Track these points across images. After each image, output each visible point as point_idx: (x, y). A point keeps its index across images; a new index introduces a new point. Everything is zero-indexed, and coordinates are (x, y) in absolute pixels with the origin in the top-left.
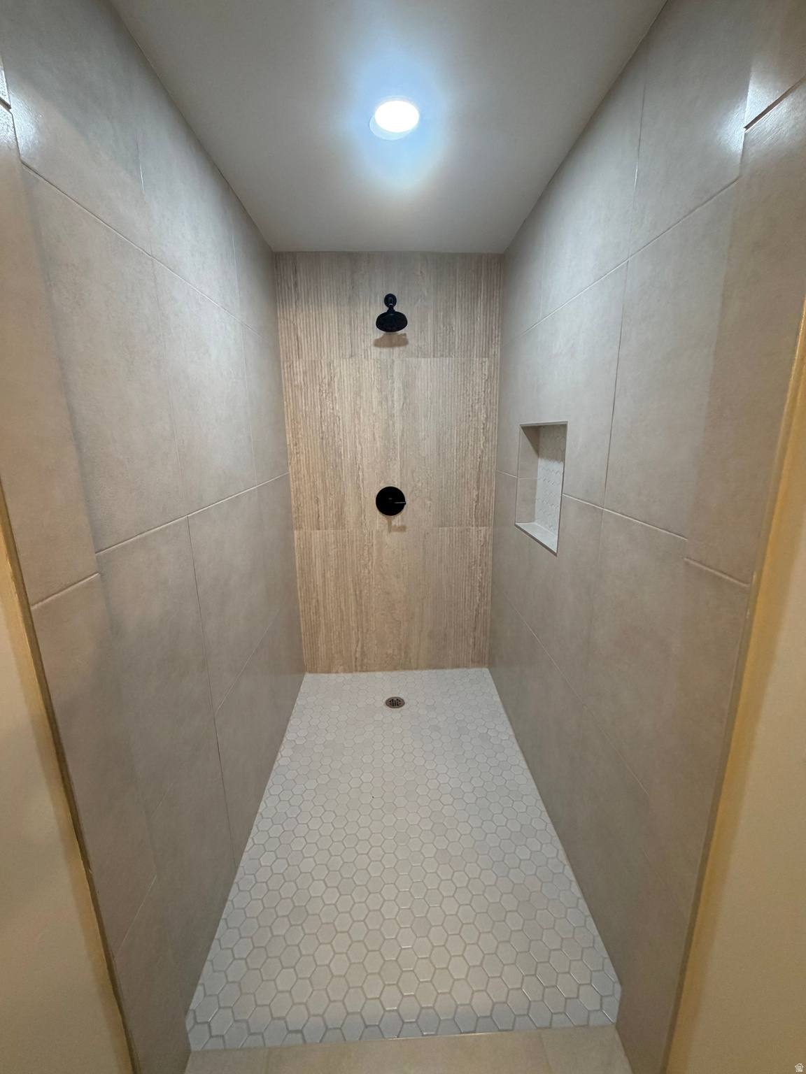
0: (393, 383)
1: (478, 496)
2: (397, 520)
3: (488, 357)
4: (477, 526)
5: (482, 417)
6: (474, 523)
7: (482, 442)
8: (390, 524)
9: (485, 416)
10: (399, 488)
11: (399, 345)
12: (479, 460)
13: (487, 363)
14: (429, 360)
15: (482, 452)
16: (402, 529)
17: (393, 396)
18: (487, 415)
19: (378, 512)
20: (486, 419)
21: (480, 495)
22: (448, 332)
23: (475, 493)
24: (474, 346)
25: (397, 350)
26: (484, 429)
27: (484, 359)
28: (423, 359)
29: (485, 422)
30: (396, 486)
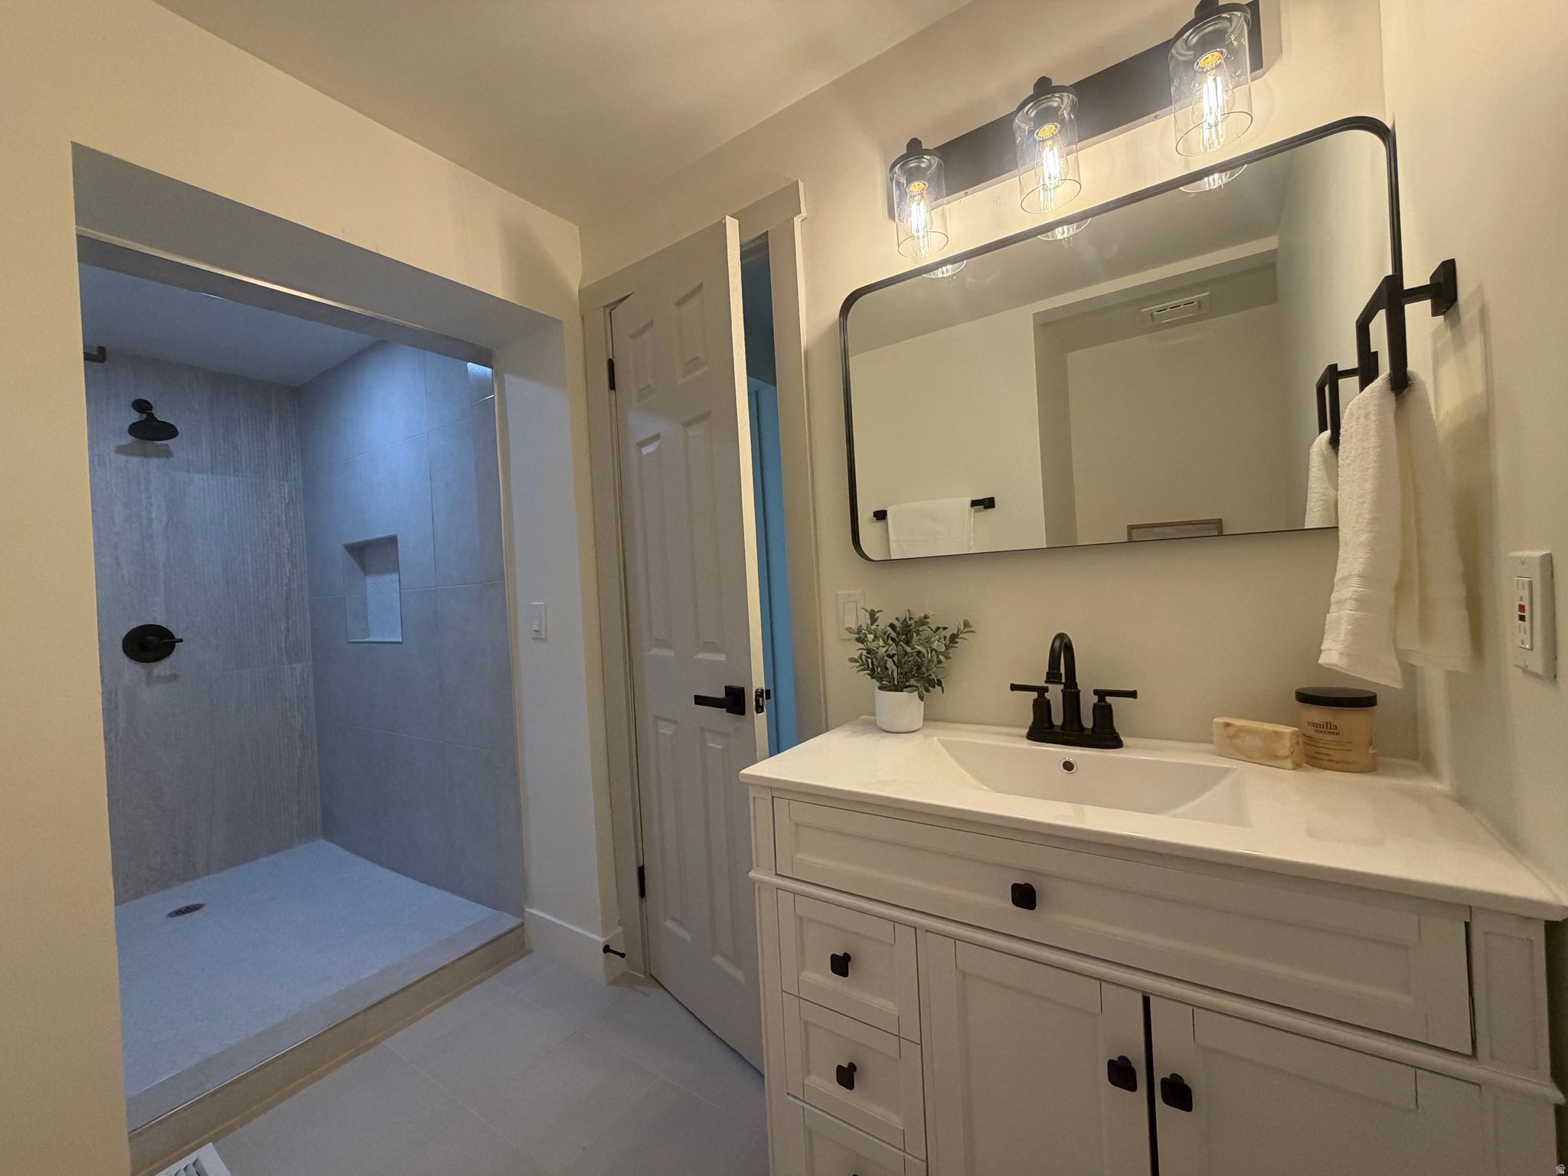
0: (150, 497)
1: (287, 629)
2: (162, 668)
3: (287, 481)
4: (290, 663)
5: (287, 541)
6: (285, 660)
7: (287, 569)
8: (149, 676)
9: (289, 541)
10: (164, 625)
11: (158, 456)
12: (285, 588)
13: (286, 487)
14: (205, 476)
15: (289, 579)
16: (174, 677)
17: (150, 512)
18: (292, 540)
19: (126, 659)
20: (291, 544)
21: (290, 627)
22: (231, 450)
23: (283, 626)
24: (267, 468)
25: (154, 462)
26: (288, 554)
27: (282, 483)
28: (196, 475)
29: (289, 547)
30: (158, 623)
